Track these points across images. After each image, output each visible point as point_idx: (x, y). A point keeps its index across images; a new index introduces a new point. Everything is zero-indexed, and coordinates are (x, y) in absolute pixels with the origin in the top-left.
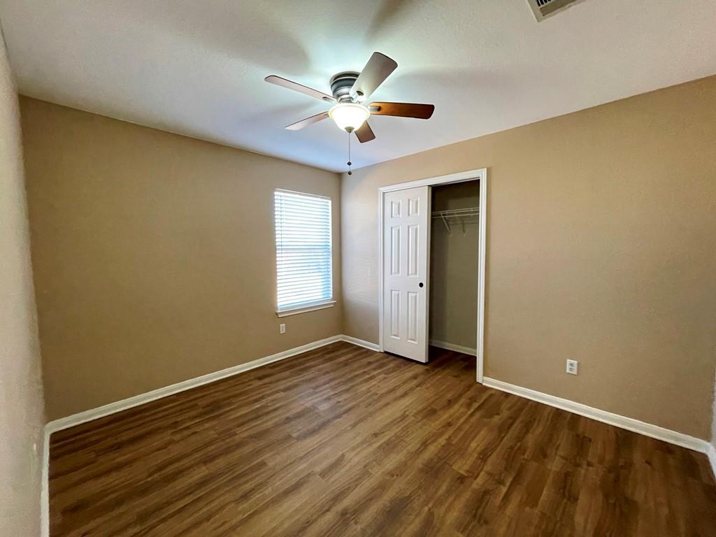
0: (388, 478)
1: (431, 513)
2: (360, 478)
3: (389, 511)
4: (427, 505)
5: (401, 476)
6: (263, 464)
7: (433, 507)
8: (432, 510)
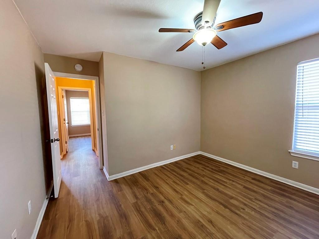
0: (177, 219)
1: (154, 229)
2: (178, 208)
3: (160, 215)
4: (159, 229)
5: (177, 225)
6: (188, 184)
7: (157, 232)
8: (156, 231)
